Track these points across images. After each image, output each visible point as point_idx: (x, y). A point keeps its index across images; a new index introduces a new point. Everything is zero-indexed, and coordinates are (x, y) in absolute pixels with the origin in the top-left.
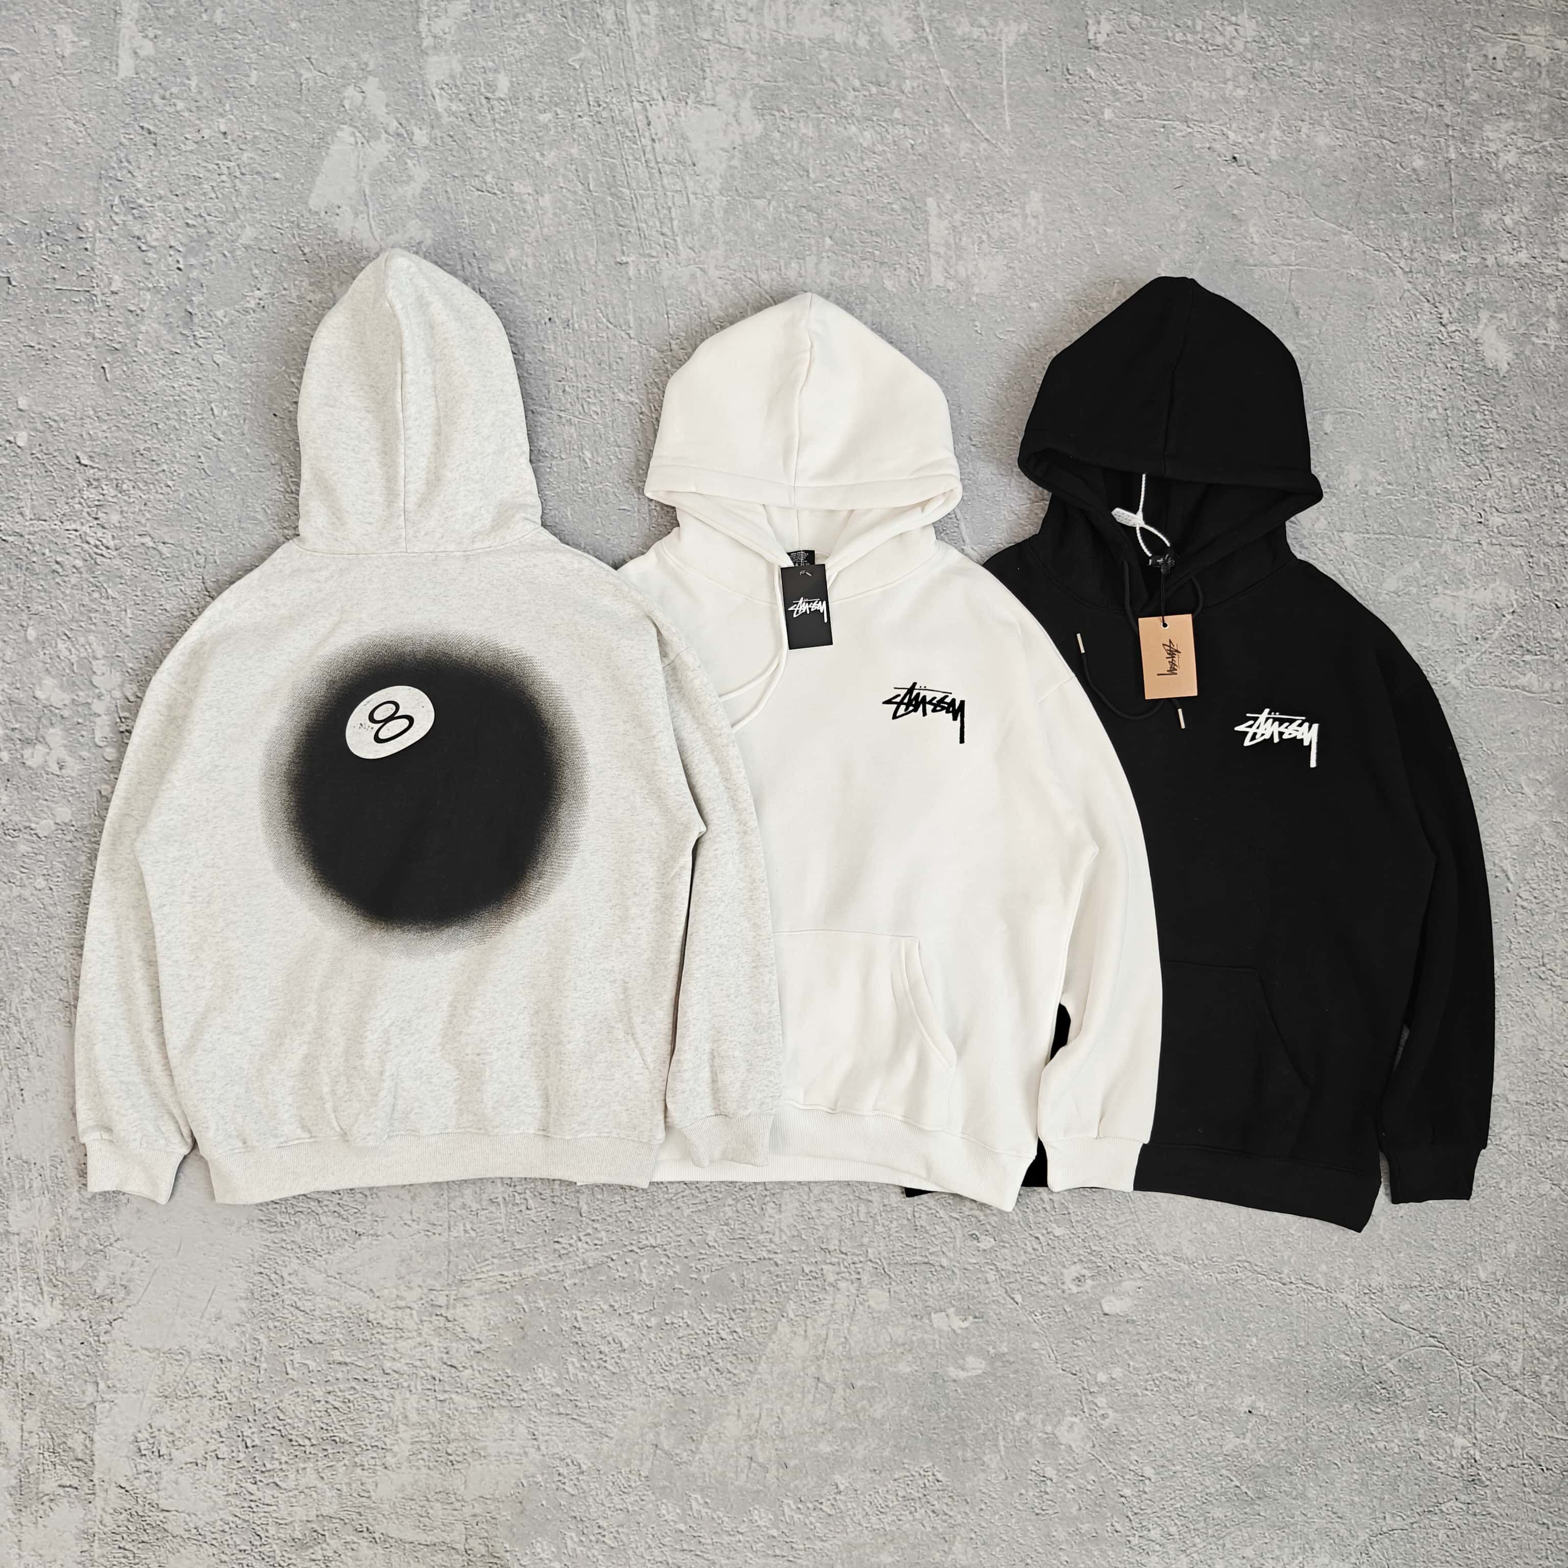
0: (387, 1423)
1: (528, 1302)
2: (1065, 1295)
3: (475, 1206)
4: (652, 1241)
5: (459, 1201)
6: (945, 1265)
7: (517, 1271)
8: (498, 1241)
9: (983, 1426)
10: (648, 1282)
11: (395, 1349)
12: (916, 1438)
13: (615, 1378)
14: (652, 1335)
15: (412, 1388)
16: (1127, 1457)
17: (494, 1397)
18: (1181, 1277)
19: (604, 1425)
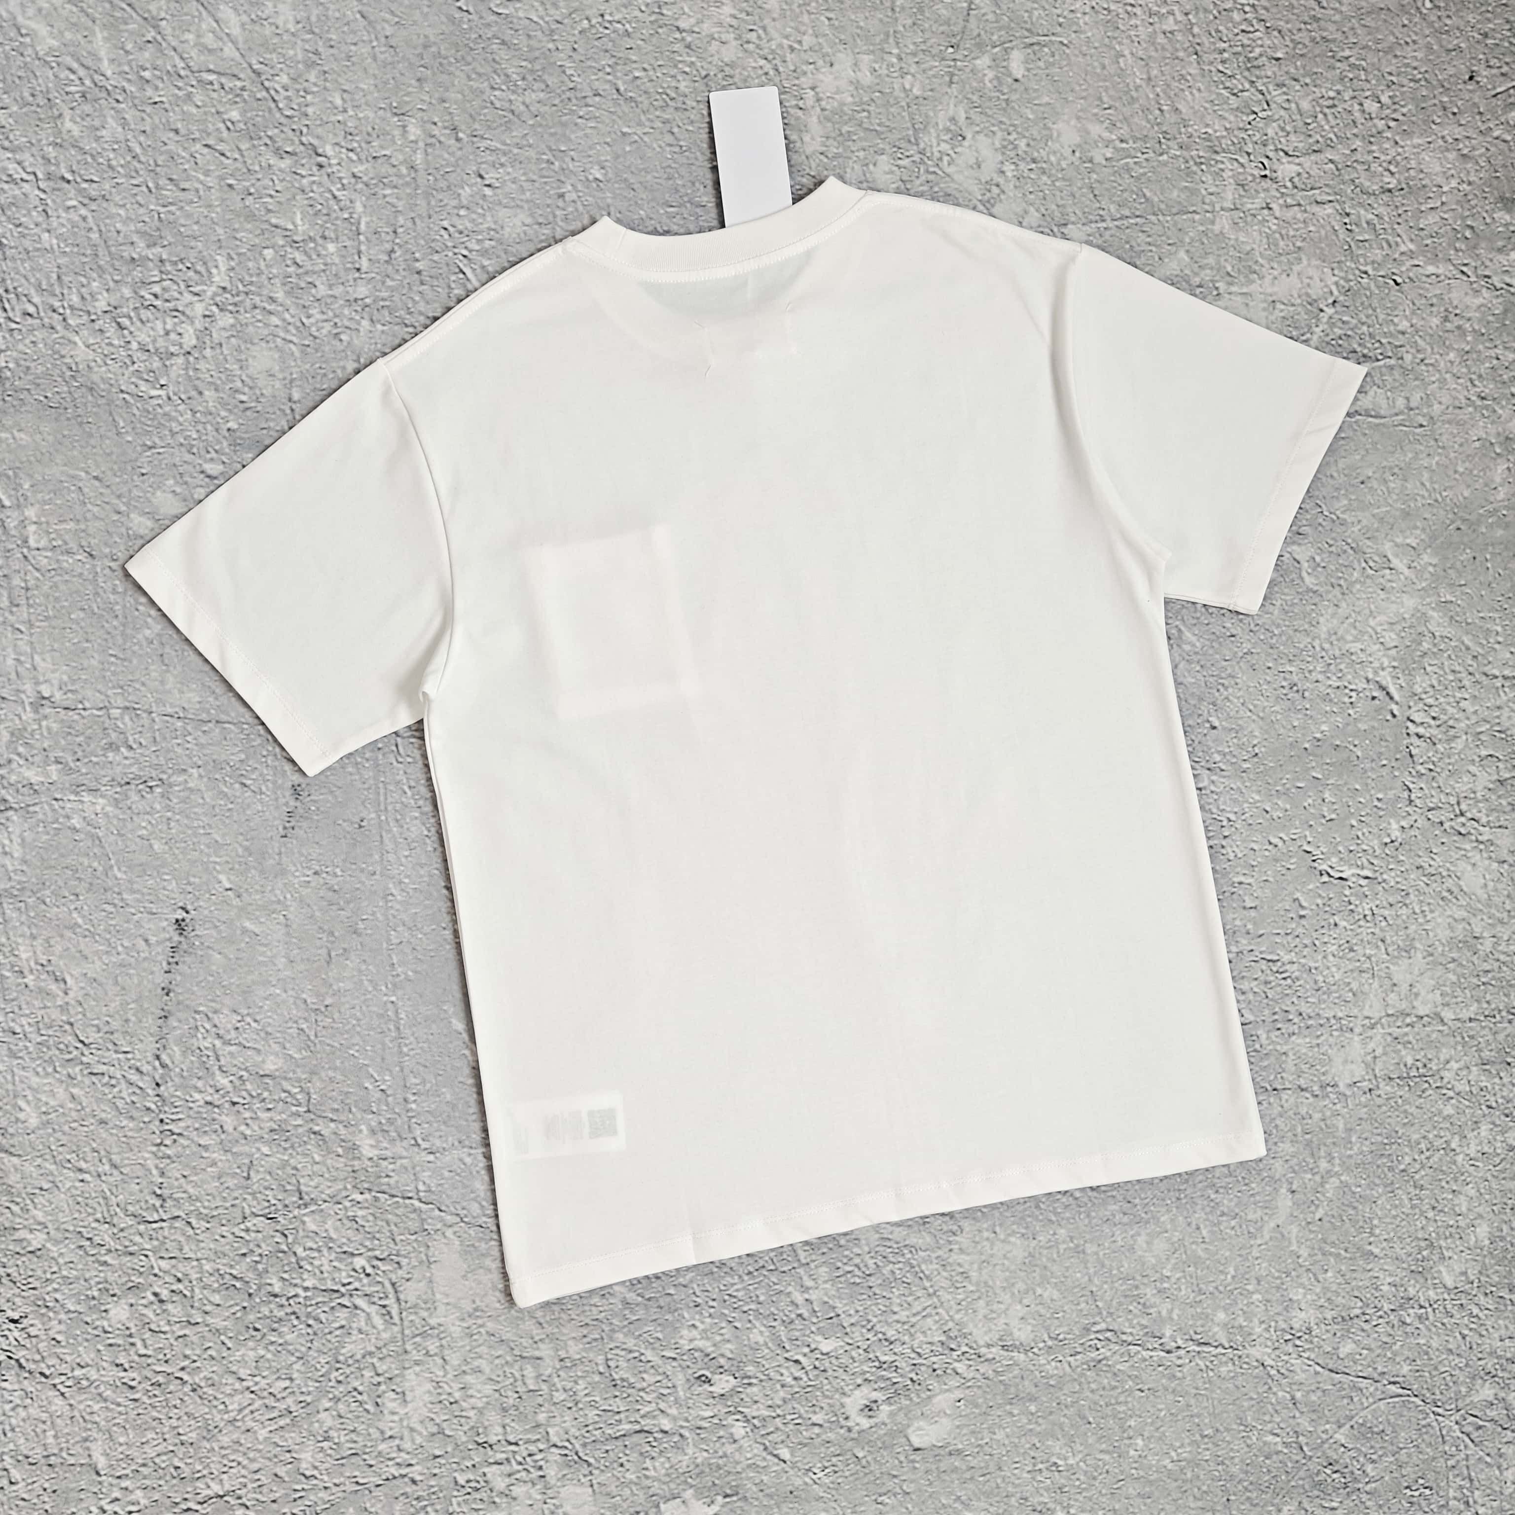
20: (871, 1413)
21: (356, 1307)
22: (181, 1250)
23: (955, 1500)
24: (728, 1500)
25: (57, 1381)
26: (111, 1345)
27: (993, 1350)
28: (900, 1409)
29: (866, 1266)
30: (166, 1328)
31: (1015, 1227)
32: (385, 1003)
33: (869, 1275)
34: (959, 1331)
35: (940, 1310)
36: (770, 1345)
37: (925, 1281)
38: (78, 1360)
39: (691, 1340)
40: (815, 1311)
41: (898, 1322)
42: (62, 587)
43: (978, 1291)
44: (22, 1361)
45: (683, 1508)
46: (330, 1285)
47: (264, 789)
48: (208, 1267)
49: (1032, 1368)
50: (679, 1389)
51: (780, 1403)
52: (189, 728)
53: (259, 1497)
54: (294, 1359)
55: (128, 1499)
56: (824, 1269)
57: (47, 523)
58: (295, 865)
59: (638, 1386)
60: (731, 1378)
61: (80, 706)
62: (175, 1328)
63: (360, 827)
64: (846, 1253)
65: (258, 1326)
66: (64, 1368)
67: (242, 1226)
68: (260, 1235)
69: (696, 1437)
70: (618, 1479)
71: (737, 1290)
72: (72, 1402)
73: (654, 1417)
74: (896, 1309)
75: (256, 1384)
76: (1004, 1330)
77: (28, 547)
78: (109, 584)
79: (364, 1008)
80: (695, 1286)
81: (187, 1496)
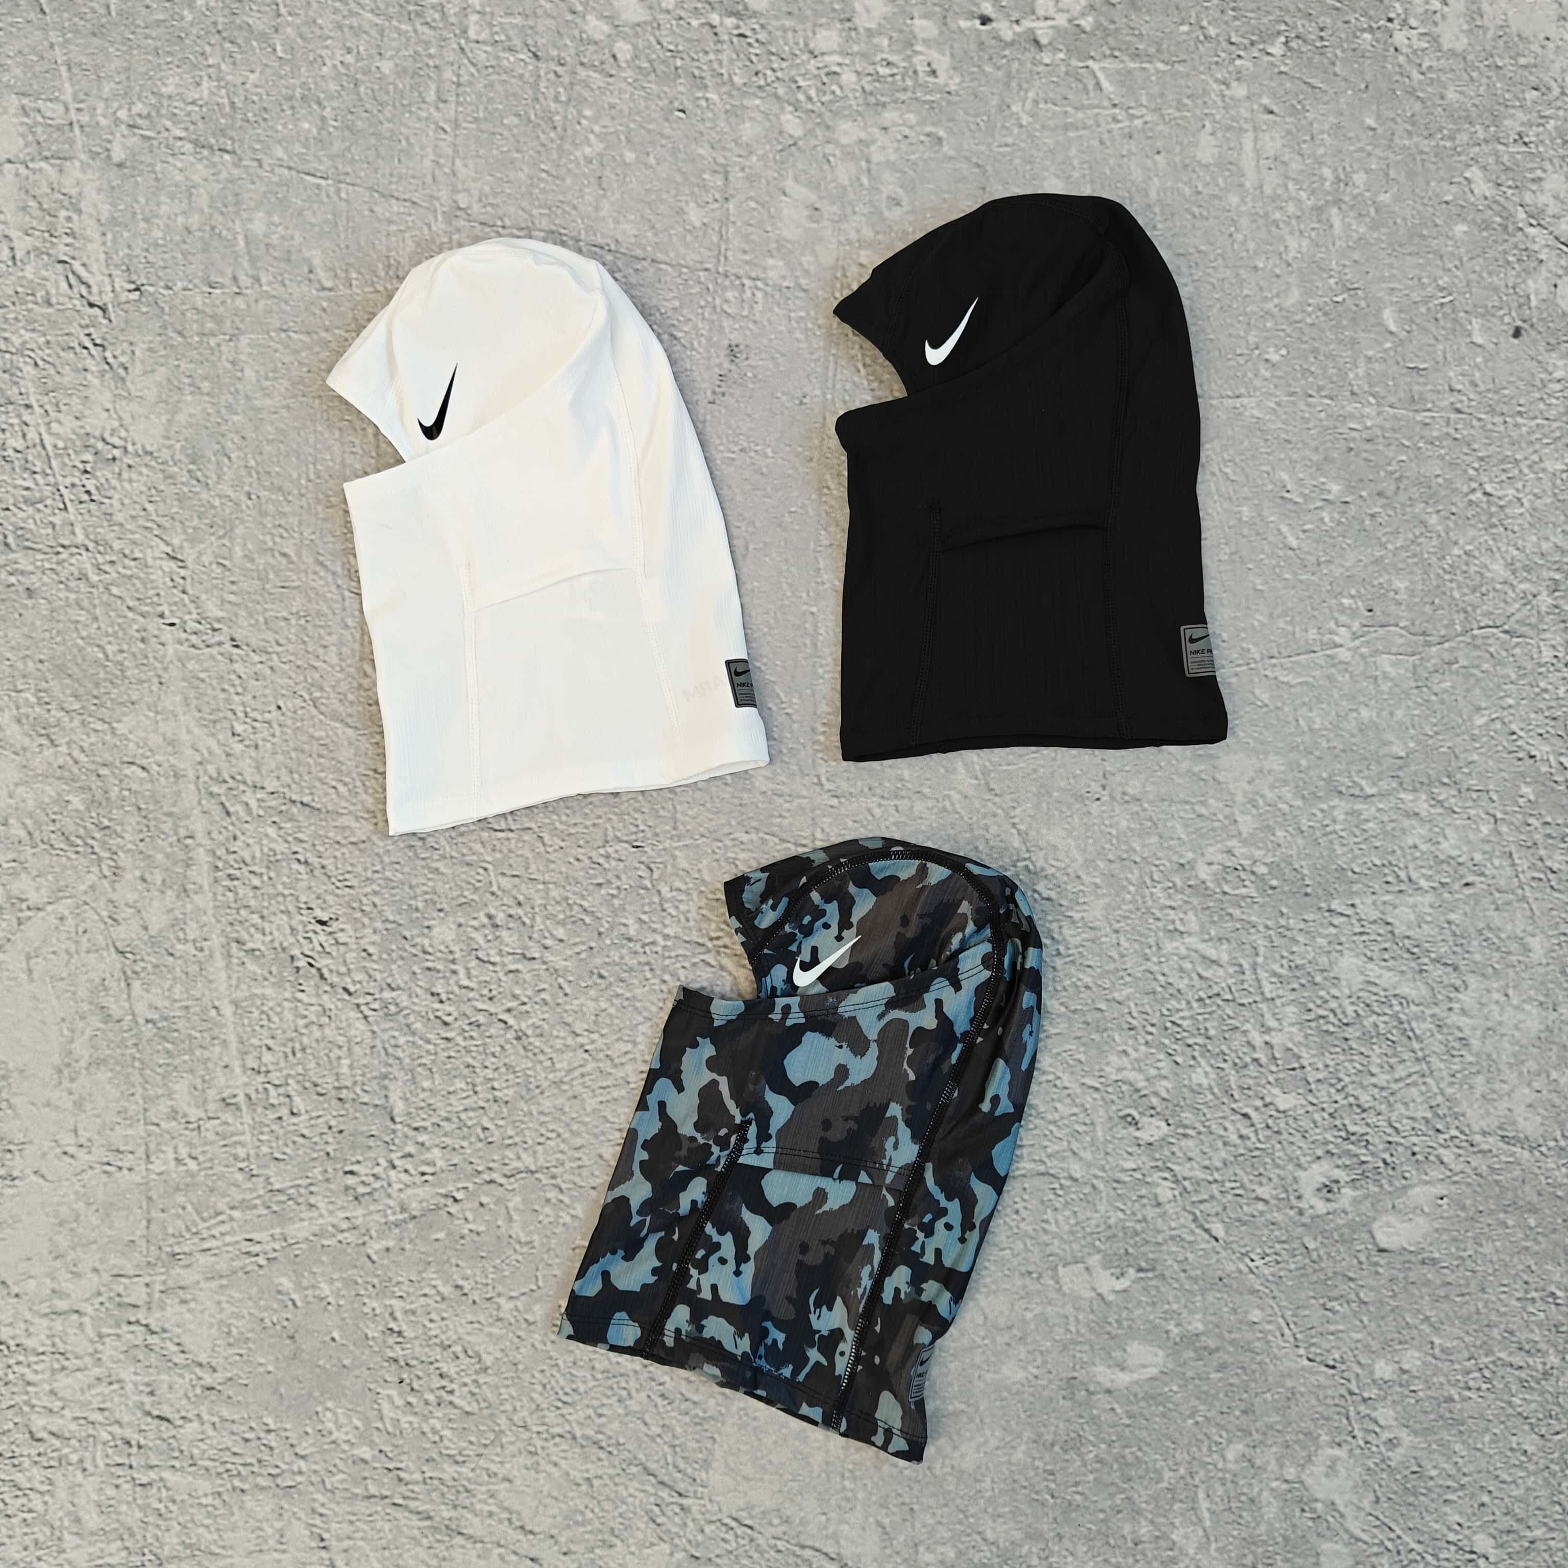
0: (42, 1533)
1: (299, 1287)
2: (1305, 1220)
3: (194, 1113)
4: (528, 1161)
5: (164, 1106)
6: (1077, 1175)
7: (277, 1231)
8: (239, 1177)
9: (1167, 1474)
10: (523, 1239)
11: (53, 1392)
12: (1043, 1504)
13: (469, 1423)
14: (536, 1336)
15: (88, 1465)
16: (1441, 1517)
17: (244, 1471)
18: (1517, 1173)
19: (453, 1514)
20: (1330, 1196)
21: (722, 968)
22: (527, 868)
23: (1423, 1321)
24: (1142, 1275)
25: (361, 1001)
26: (429, 969)
27: (1490, 1139)
28: (1367, 1196)
29: (1344, 1013)
30: (497, 959)
31: (1532, 992)
32: (804, 613)
33: (1347, 1025)
34: (1450, 1108)
35: (1429, 1080)
36: (1216, 1090)
37: (1414, 1042)
38: (389, 980)
39: (1120, 1070)
40: (1275, 1058)
41: (1375, 1086)
42: (499, 87)
43: (1478, 1063)
44: (325, 971)
45: (1086, 1276)
46: (695, 936)
47: (696, 343)
48: (554, 893)
49: (1537, 1171)
50: (1099, 1128)
51: (1218, 1164)
52: (620, 263)
53: (577, 1179)
54: (641, 1019)
55: (423, 1157)
56: (1291, 1009)
57: (492, 14)
58: (720, 438)
59: (1049, 1117)
60: (1163, 1124)
61: (499, 223)
62: (507, 960)
63: (801, 403)
64: (1322, 993)
65: (604, 973)
66: (371, 987)
67: (602, 851)
68: (621, 864)
69: (1112, 1193)
70: (1011, 1228)
71: (1183, 1018)
72: (375, 1028)
73: (1064, 1159)
74: (1374, 1070)
75: (593, 1042)
76: (1506, 1117)
77: (467, 39)
78: (552, 90)
79: (779, 615)
80: (1132, 1004)
81: (492, 1165)
